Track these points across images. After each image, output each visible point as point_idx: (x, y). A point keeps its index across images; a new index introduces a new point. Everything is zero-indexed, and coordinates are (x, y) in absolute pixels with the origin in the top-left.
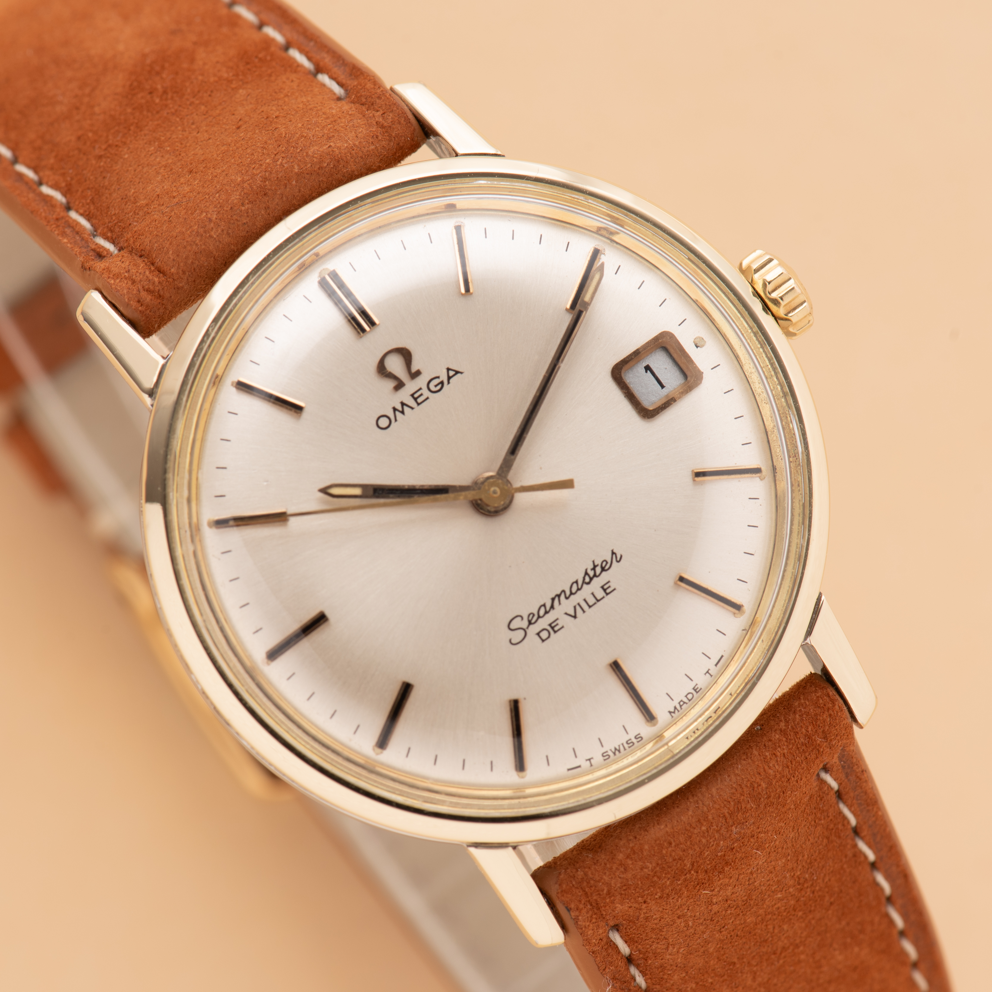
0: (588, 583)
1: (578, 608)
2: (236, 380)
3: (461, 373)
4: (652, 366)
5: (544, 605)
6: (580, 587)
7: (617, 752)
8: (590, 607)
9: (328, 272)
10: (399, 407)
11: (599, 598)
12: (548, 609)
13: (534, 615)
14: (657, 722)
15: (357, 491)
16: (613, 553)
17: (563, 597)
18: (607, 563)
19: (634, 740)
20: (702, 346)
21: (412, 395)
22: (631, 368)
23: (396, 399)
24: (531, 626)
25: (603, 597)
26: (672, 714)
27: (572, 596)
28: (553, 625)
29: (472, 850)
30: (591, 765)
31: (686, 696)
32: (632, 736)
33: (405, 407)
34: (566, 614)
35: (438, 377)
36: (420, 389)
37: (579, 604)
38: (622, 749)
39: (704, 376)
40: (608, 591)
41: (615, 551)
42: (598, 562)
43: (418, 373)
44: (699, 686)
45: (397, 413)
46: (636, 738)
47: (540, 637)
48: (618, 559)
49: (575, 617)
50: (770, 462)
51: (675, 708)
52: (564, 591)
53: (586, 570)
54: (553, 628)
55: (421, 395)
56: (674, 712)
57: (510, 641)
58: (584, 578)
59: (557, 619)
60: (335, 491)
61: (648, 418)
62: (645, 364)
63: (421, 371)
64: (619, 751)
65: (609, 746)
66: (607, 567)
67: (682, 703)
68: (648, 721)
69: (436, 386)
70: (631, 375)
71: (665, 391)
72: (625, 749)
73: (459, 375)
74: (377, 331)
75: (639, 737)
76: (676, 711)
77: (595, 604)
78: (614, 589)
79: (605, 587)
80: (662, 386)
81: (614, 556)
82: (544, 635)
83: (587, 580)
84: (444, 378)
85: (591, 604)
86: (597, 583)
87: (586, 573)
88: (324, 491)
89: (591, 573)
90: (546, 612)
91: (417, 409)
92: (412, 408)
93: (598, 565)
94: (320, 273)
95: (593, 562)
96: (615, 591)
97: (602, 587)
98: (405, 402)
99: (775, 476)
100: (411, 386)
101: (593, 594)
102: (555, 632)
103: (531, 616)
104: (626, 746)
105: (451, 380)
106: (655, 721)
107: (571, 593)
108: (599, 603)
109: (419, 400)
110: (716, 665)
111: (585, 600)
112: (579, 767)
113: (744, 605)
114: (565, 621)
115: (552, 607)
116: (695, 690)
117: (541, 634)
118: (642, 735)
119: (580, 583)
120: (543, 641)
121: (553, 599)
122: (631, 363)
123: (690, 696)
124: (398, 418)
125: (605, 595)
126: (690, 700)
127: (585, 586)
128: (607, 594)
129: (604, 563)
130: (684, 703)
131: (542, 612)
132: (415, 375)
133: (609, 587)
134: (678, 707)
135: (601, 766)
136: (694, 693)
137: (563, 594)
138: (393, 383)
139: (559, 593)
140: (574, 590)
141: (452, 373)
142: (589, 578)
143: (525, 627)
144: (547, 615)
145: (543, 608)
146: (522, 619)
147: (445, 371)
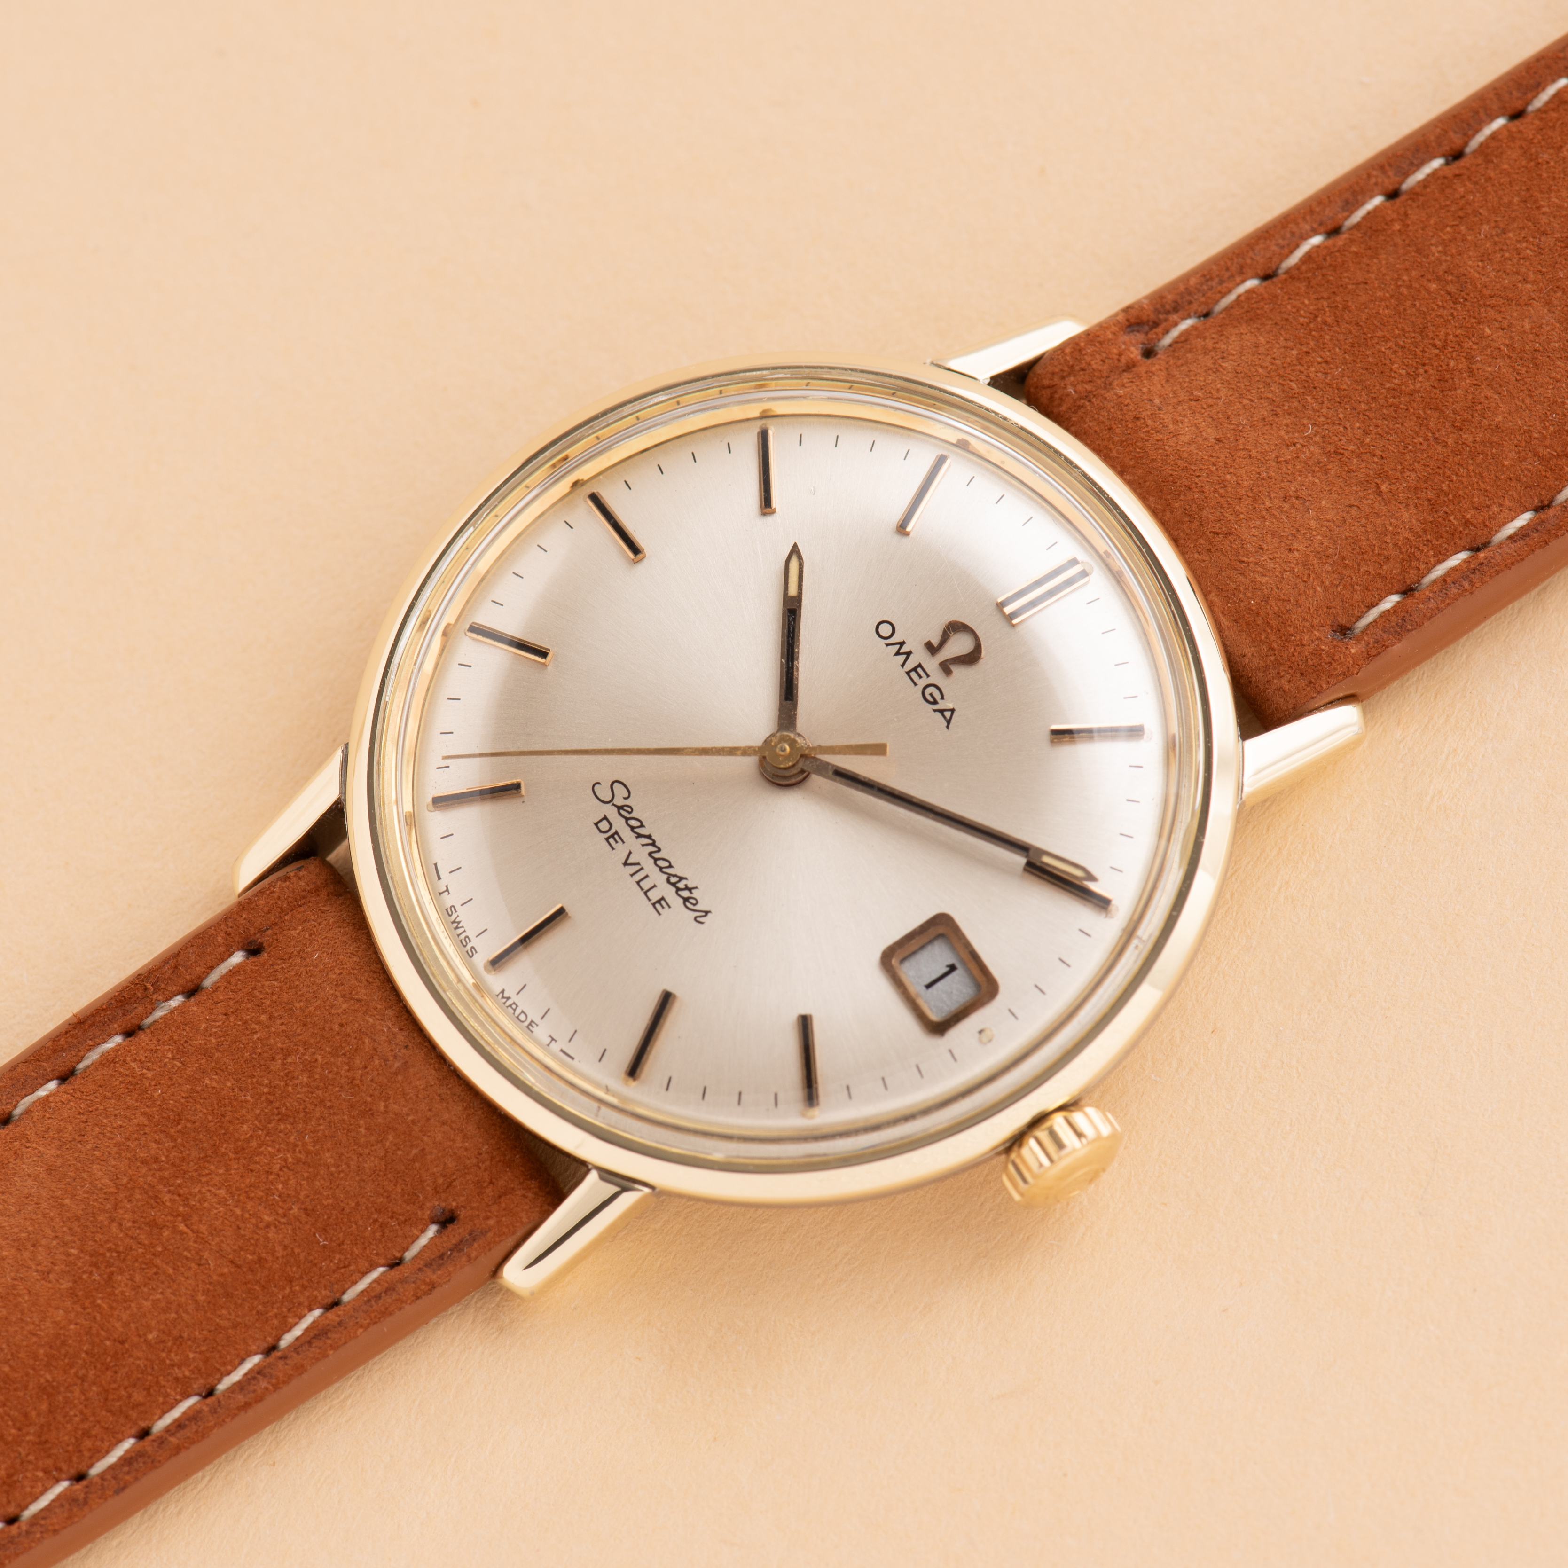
0: (668, 881)
1: (638, 867)
2: (946, 459)
3: (948, 727)
4: (955, 974)
5: (642, 826)
6: (664, 870)
7: (455, 925)
8: (638, 883)
9: (1087, 570)
10: (905, 649)
11: (649, 894)
12: (636, 830)
13: (630, 813)
14: (492, 975)
15: (792, 590)
16: (707, 913)
18: (694, 905)
19: (468, 947)
20: (980, 1041)
21: (920, 665)
22: (949, 944)
23: (915, 645)
24: (616, 809)
25: (649, 900)
26: (500, 996)
27: (652, 861)
28: (616, 836)
29: (341, 750)
30: (440, 894)
31: (523, 1012)
32: (475, 942)
33: (904, 656)
34: (630, 853)
35: (942, 698)
36: (928, 676)
37: (642, 869)
38: (460, 931)
39: (939, 1038)
40: (658, 906)
41: (709, 914)
42: (696, 894)
43: (948, 673)
44: (535, 1029)
45: (898, 646)
46: (472, 947)
47: (601, 821)
48: (698, 919)
49: (626, 864)
51: (508, 998)
52: (659, 850)
53: (686, 879)
54: (613, 837)
55: (920, 677)
56: (503, 997)
57: (599, 783)
58: (675, 876)
59: (623, 842)
60: (794, 563)
61: (882, 960)
62: (958, 965)
63: (951, 677)
64: (457, 928)
65: (462, 914)
66: (688, 904)
67: (514, 1006)
68: (491, 961)
69: (931, 695)
70: (941, 945)
71: (921, 989)
72: (458, 935)
73: (946, 724)
74: (1005, 623)
75: (472, 952)
76: (504, 1000)
77: (642, 889)
78: (659, 914)
79: (663, 902)
80: (927, 986)
81: (703, 914)
82: (604, 826)
83: (673, 880)
84: (941, 705)
85: (641, 884)
86: (669, 892)
88: (795, 550)
89: (681, 885)
90: (632, 828)
91: (902, 672)
92: (903, 665)
93: (691, 893)
94: (1086, 562)
95: (696, 888)
96: (657, 914)
97: (663, 898)
98: (912, 656)
100: (932, 664)
101: (655, 886)
102: (607, 839)
103: (629, 810)
104: (462, 937)
105: (938, 714)
106: (492, 971)
107: (656, 860)
108: (642, 893)
109: (913, 674)
110: (562, 1051)
111: (647, 876)
112: (439, 878)
114: (621, 851)
115: (639, 836)
116: (530, 1024)
117: (605, 822)
118: (475, 955)
119: (669, 871)
120: (596, 824)
121: (649, 837)
122: (957, 944)
123: (522, 1017)
124: (890, 647)
125: (653, 901)
126: (518, 1018)
127: (665, 876)
128: (654, 905)
129: (693, 901)
130: (515, 1010)
131: (633, 823)
132: (946, 668)
133: (663, 907)
134: (509, 1002)
135: (438, 906)
136: (526, 1023)
137: (655, 849)
138: (935, 642)
139: (657, 844)
140: (660, 863)
141: (948, 716)
142: (675, 882)
143: (615, 802)
144: (629, 829)
145: (638, 824)
146: (625, 798)
147: (951, 706)
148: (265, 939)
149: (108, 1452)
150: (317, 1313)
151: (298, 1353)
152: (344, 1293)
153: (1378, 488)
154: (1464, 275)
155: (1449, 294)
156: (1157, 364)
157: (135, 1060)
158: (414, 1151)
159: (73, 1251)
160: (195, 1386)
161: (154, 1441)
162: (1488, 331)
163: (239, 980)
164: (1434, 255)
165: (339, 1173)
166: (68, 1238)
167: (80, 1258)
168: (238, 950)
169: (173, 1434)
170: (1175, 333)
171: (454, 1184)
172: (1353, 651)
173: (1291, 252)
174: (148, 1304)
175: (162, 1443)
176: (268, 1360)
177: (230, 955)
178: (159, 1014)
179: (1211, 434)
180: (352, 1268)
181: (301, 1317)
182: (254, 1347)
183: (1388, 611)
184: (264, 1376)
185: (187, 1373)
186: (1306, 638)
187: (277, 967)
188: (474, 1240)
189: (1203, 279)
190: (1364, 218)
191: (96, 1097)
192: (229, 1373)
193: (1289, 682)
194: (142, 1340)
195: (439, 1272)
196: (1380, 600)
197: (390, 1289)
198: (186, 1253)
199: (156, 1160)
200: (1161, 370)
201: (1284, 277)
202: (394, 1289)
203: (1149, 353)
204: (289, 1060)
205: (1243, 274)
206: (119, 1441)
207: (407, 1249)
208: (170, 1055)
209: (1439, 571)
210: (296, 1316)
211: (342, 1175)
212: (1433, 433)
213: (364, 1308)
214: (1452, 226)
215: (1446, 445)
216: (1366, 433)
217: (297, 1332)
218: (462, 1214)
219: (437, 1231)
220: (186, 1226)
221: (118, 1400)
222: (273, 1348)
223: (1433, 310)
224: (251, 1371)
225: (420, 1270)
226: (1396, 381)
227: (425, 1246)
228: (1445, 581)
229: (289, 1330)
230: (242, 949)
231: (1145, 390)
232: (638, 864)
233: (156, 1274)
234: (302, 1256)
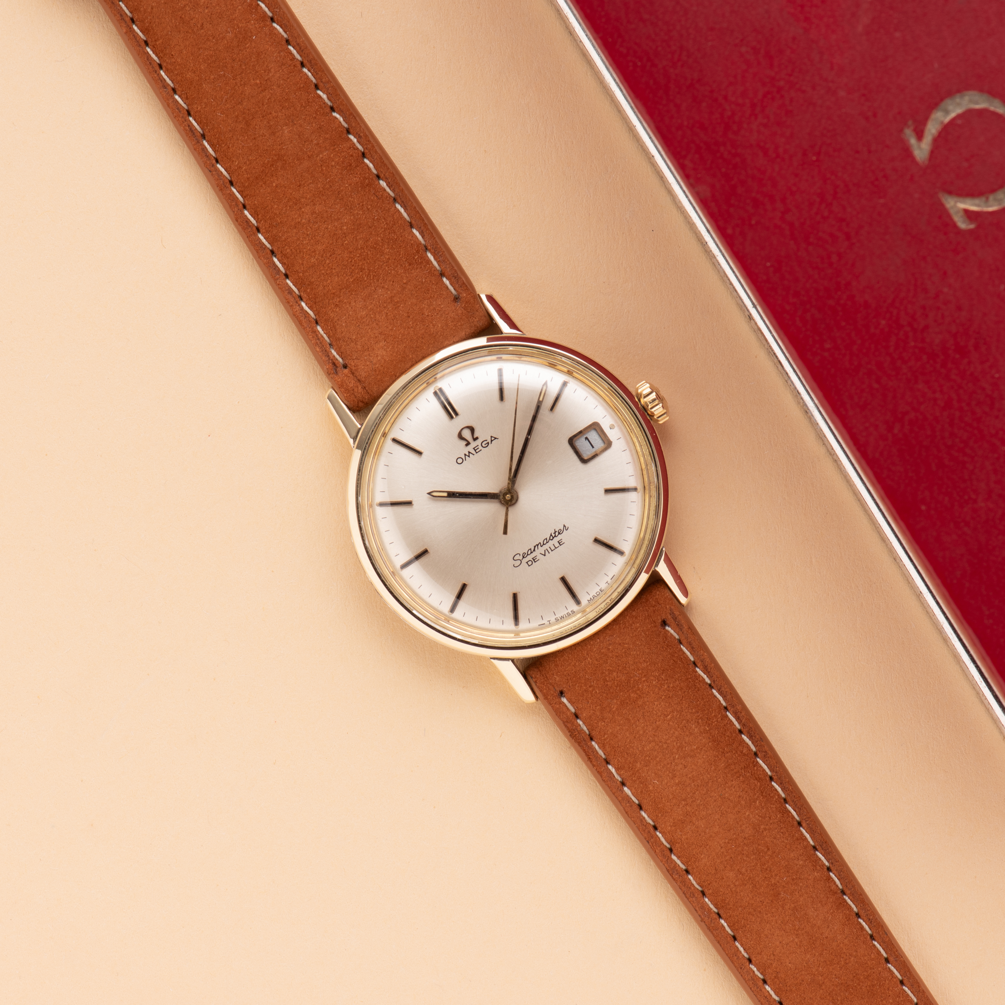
0: (552, 540)
1: (546, 551)
2: (393, 437)
3: (498, 439)
4: (589, 438)
6: (548, 541)
7: (562, 618)
8: (552, 551)
9: (438, 388)
10: (467, 454)
11: (556, 547)
12: (532, 551)
13: (525, 554)
14: (581, 605)
15: (445, 494)
16: (564, 526)
17: (539, 545)
19: (570, 614)
20: (613, 429)
21: (474, 448)
22: (579, 438)
23: (466, 450)
24: (524, 559)
27: (544, 545)
28: (534, 559)
29: (492, 660)
30: (550, 623)
31: (596, 593)
32: (569, 611)
33: (470, 454)
34: (541, 554)
35: (486, 440)
36: (478, 446)
37: (547, 549)
38: (564, 616)
39: (613, 443)
42: (557, 530)
43: (477, 438)
44: (603, 589)
45: (466, 456)
46: (571, 612)
49: (545, 555)
50: (643, 484)
51: (591, 599)
54: (534, 560)
55: (478, 448)
56: (590, 601)
58: (550, 537)
59: (536, 556)
60: (434, 494)
61: (584, 463)
62: (585, 436)
63: (478, 437)
64: (563, 618)
65: (558, 616)
67: (594, 596)
68: (577, 605)
69: (485, 444)
70: (578, 442)
71: (594, 450)
72: (566, 617)
73: (496, 439)
74: (459, 417)
75: (573, 612)
77: (554, 549)
78: (564, 543)
79: (560, 542)
80: (593, 447)
82: (530, 563)
83: (551, 538)
84: (489, 441)
85: (552, 549)
86: (556, 539)
87: (551, 535)
88: (429, 494)
89: (554, 535)
90: (531, 553)
91: (476, 455)
92: (474, 455)
94: (435, 388)
95: (555, 530)
97: (558, 542)
98: (470, 451)
99: (645, 491)
100: (473, 444)
101: (554, 545)
102: (535, 562)
103: (524, 554)
104: (567, 615)
105: (492, 442)
106: (580, 605)
107: (544, 544)
109: (477, 451)
110: (611, 579)
111: (550, 548)
112: (544, 624)
113: (625, 551)
114: (540, 557)
115: (534, 550)
116: (601, 591)
117: (528, 563)
118: (574, 611)
120: (529, 566)
121: (535, 547)
122: (578, 437)
123: (598, 593)
124: (466, 459)
126: (598, 595)
127: (550, 541)
128: (560, 545)
129: (560, 531)
130: (595, 596)
131: (529, 552)
132: (475, 439)
133: (562, 542)
134: (592, 598)
135: (554, 624)
136: (600, 592)
137: (540, 544)
138: (465, 443)
139: (538, 544)
140: (545, 543)
141: (493, 439)
142: (552, 537)
143: (521, 559)
144: (532, 554)
145: (530, 550)
146: (520, 555)
147: (490, 437)
148: (558, 689)
149: (747, 744)
150: (698, 670)
151: (713, 676)
152: (691, 660)
153: (405, 283)
154: (324, 250)
155: (331, 256)
156: (351, 363)
157: (604, 736)
158: (643, 634)
159: (677, 757)
160: (724, 713)
161: (743, 728)
162: (346, 242)
163: (574, 698)
164: (315, 261)
165: (650, 661)
166: (672, 758)
167: (679, 754)
168: (561, 700)
169: (741, 721)
170: (337, 357)
171: (654, 620)
172: (465, 295)
173: (308, 313)
174: (696, 730)
175: (744, 725)
176: (715, 687)
177: (563, 703)
178: (585, 728)
179: (382, 344)
180: (682, 657)
181: (699, 675)
182: (710, 692)
183: (450, 282)
184: (720, 689)
185: (720, 716)
186: (460, 312)
187: (571, 685)
188: (673, 613)
189: (317, 346)
190: (296, 287)
191: (618, 750)
192: (720, 701)
193: (476, 318)
194: (709, 732)
195: (684, 626)
196: (445, 285)
197: (690, 644)
198: (678, 716)
199: (643, 727)
200: (354, 362)
201: (317, 316)
202: (690, 642)
203: (345, 366)
204: (608, 679)
205: (315, 332)
206: (744, 741)
207: (675, 638)
208: (603, 723)
209: (435, 263)
210: (699, 678)
211: (650, 660)
212: (385, 263)
213: (696, 653)
214: (303, 254)
215: (389, 259)
216: (383, 287)
217: (705, 677)
218: (664, 617)
219: (669, 627)
220: (668, 716)
221: (729, 740)
222: (710, 685)
223: (337, 262)
224: (719, 694)
225: (683, 633)
226: (364, 276)
227: (674, 631)
228: (439, 261)
229: (704, 679)
230: (560, 698)
231: (363, 367)
232: (545, 551)
233: (685, 727)
234: (679, 675)
